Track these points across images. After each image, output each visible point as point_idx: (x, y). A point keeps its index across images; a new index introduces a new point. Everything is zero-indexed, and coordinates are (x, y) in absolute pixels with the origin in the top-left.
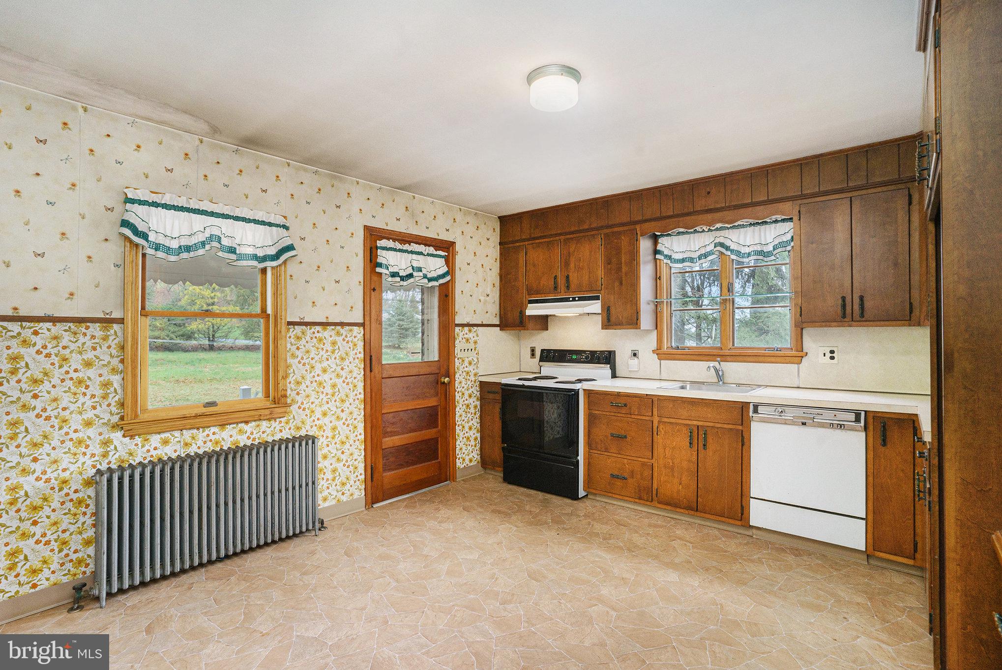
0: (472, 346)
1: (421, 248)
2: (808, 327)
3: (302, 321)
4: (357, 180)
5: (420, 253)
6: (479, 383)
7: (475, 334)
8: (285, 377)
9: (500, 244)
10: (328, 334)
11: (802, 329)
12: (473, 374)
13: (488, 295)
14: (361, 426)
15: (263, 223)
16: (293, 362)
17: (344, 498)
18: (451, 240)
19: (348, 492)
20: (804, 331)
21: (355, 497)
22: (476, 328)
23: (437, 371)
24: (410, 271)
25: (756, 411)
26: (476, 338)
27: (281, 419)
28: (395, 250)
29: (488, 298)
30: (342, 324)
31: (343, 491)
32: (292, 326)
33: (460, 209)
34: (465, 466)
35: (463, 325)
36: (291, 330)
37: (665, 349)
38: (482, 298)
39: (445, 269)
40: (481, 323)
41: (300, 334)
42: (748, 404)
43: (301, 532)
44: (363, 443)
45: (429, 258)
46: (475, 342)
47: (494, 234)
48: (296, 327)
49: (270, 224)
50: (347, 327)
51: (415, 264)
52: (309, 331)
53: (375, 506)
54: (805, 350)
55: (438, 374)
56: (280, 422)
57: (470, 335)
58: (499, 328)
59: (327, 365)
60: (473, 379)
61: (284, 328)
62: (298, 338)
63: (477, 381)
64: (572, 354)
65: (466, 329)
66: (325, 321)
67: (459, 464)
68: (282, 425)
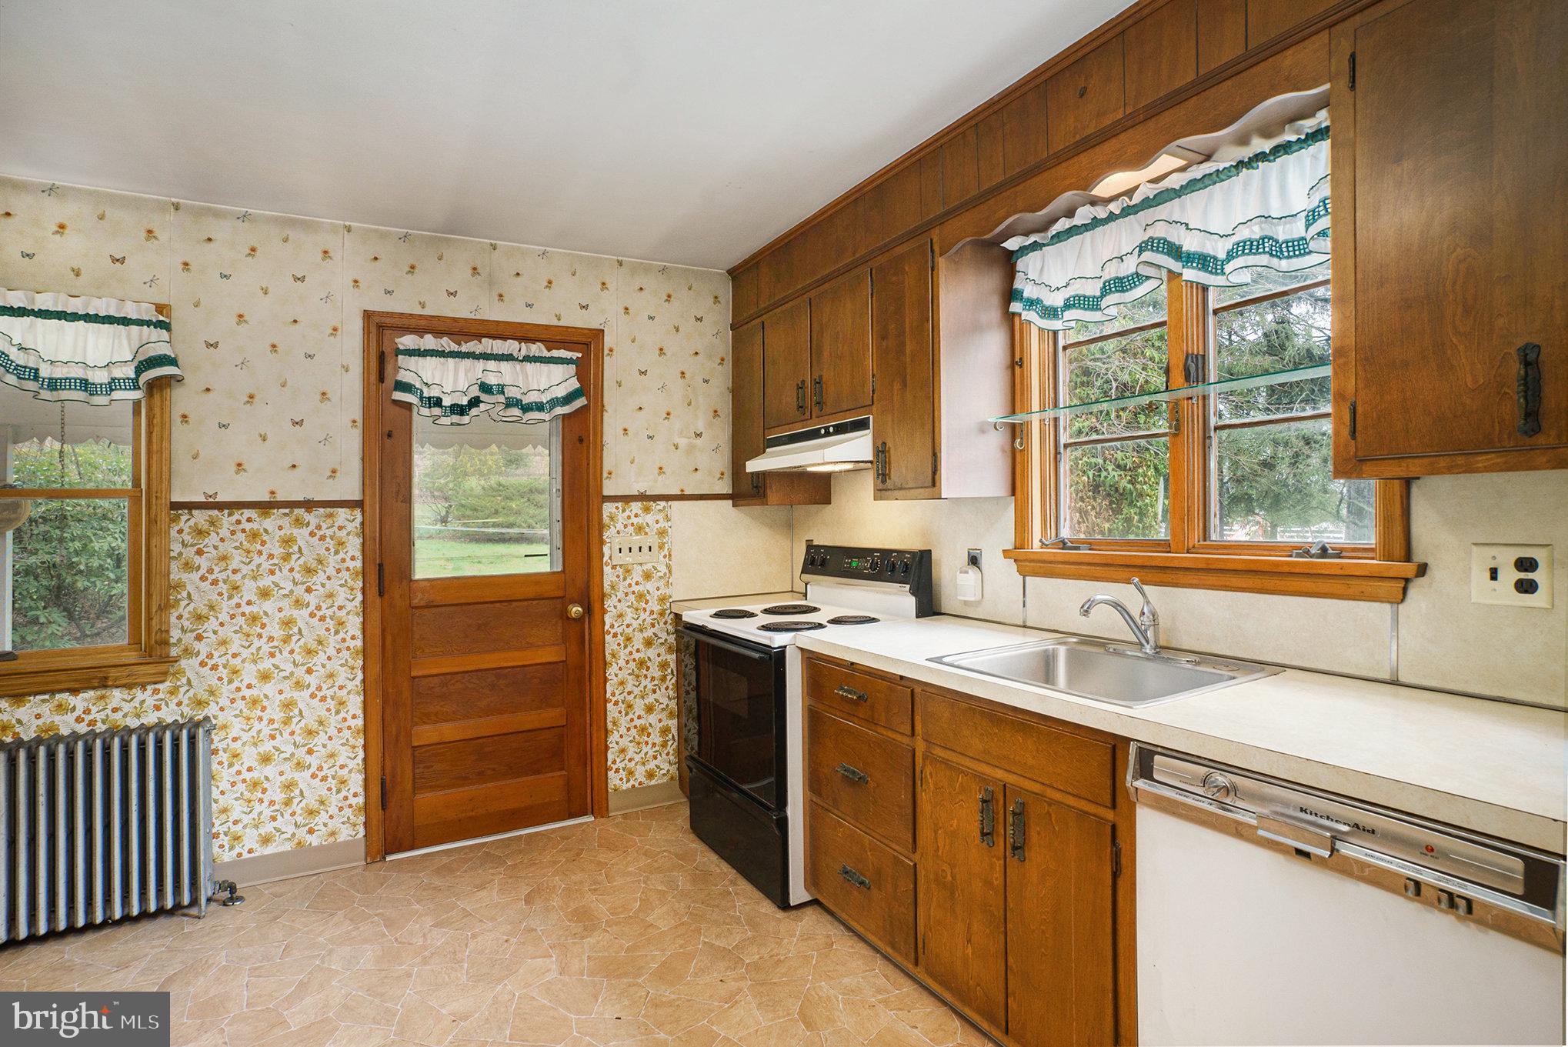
0: (653, 540)
1: (511, 346)
2: (1434, 471)
3: (211, 500)
4: (347, 223)
5: (509, 358)
6: (672, 616)
7: (660, 517)
8: (166, 606)
9: (733, 327)
10: (273, 524)
11: (1408, 483)
12: (656, 598)
13: (699, 435)
14: (355, 704)
15: (109, 320)
16: (191, 579)
17: (314, 840)
18: (595, 325)
19: (324, 829)
20: (1415, 490)
21: (342, 837)
22: (663, 504)
23: (560, 593)
24: (475, 392)
25: (1145, 770)
26: (663, 524)
27: (157, 686)
28: (441, 354)
29: (699, 441)
30: (309, 505)
31: (312, 825)
32: (186, 511)
33: (620, 263)
34: (633, 786)
35: (627, 499)
36: (184, 518)
37: (1036, 544)
38: (682, 442)
39: (574, 384)
40: (679, 493)
41: (204, 526)
42: (1127, 740)
43: (178, 907)
44: (362, 735)
45: (529, 366)
46: (662, 533)
47: (717, 307)
48: (195, 512)
49: (125, 321)
50: (322, 510)
51: (492, 380)
52: (226, 520)
53: (388, 859)
54: (1419, 557)
55: (561, 598)
56: (156, 691)
57: (649, 518)
58: (731, 502)
59: (271, 584)
60: (657, 608)
61: (163, 516)
62: (200, 533)
63: (668, 612)
64: (851, 558)
65: (636, 507)
66: (267, 498)
67: (615, 780)
68: (161, 695)
